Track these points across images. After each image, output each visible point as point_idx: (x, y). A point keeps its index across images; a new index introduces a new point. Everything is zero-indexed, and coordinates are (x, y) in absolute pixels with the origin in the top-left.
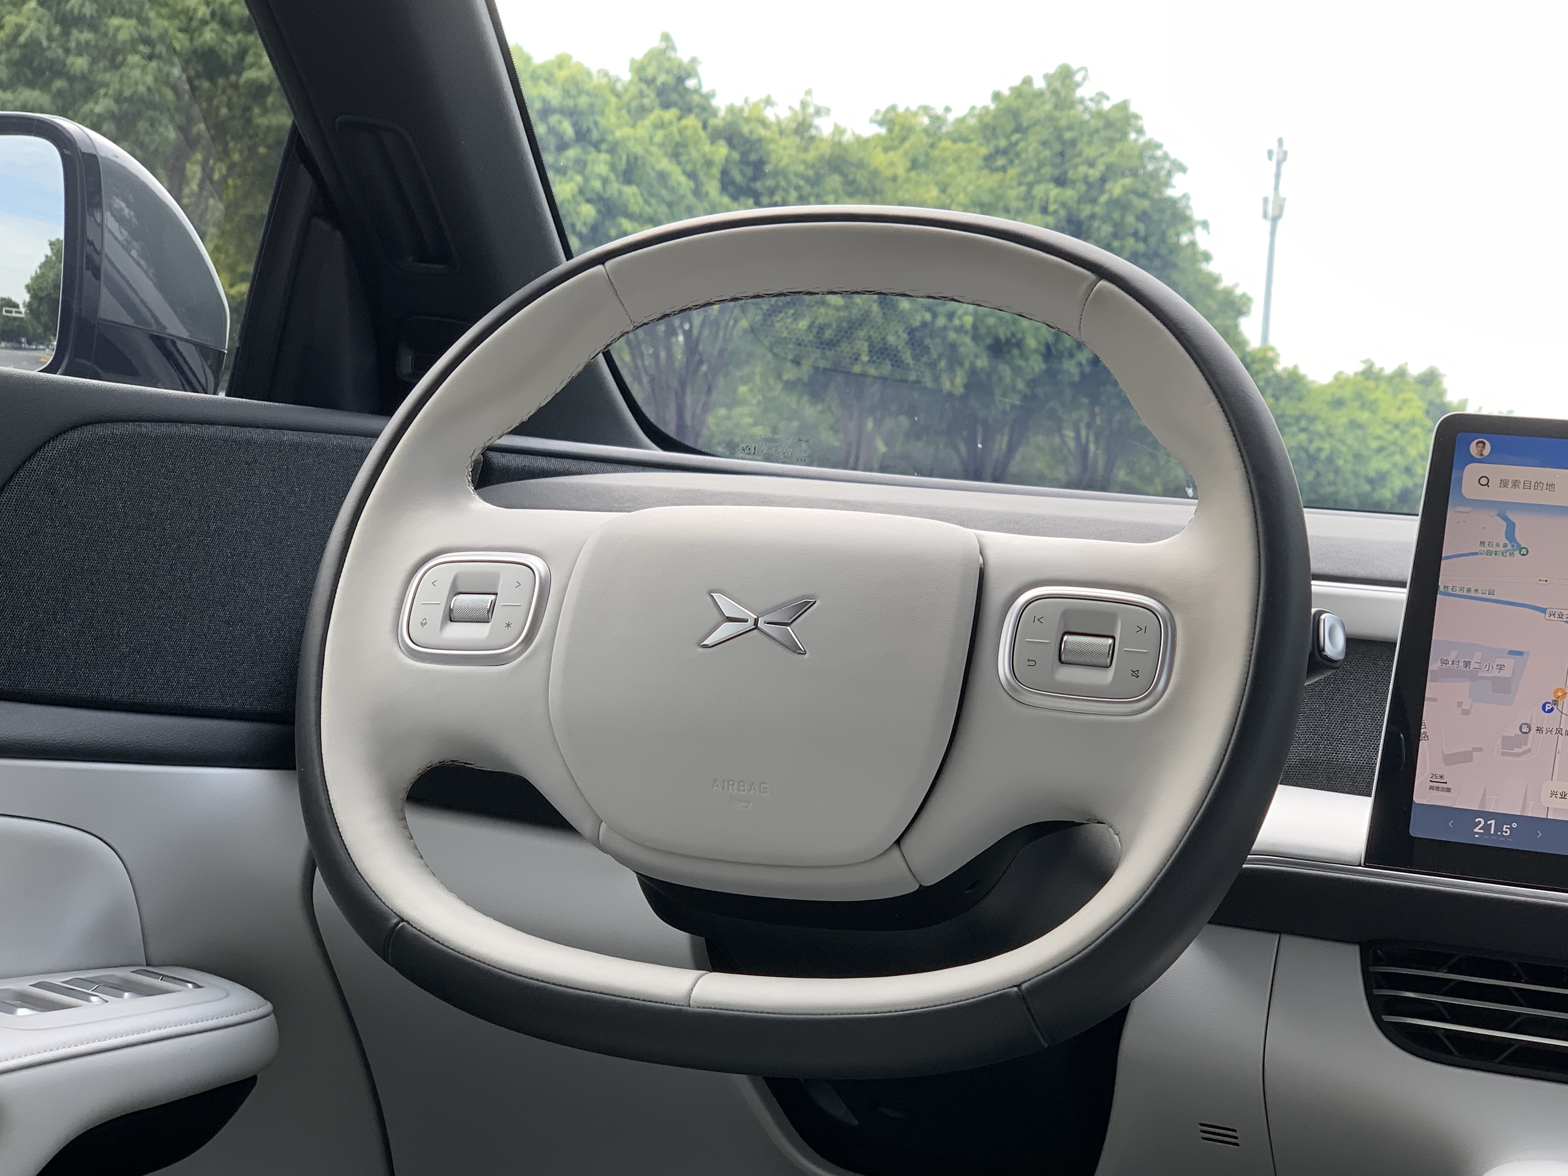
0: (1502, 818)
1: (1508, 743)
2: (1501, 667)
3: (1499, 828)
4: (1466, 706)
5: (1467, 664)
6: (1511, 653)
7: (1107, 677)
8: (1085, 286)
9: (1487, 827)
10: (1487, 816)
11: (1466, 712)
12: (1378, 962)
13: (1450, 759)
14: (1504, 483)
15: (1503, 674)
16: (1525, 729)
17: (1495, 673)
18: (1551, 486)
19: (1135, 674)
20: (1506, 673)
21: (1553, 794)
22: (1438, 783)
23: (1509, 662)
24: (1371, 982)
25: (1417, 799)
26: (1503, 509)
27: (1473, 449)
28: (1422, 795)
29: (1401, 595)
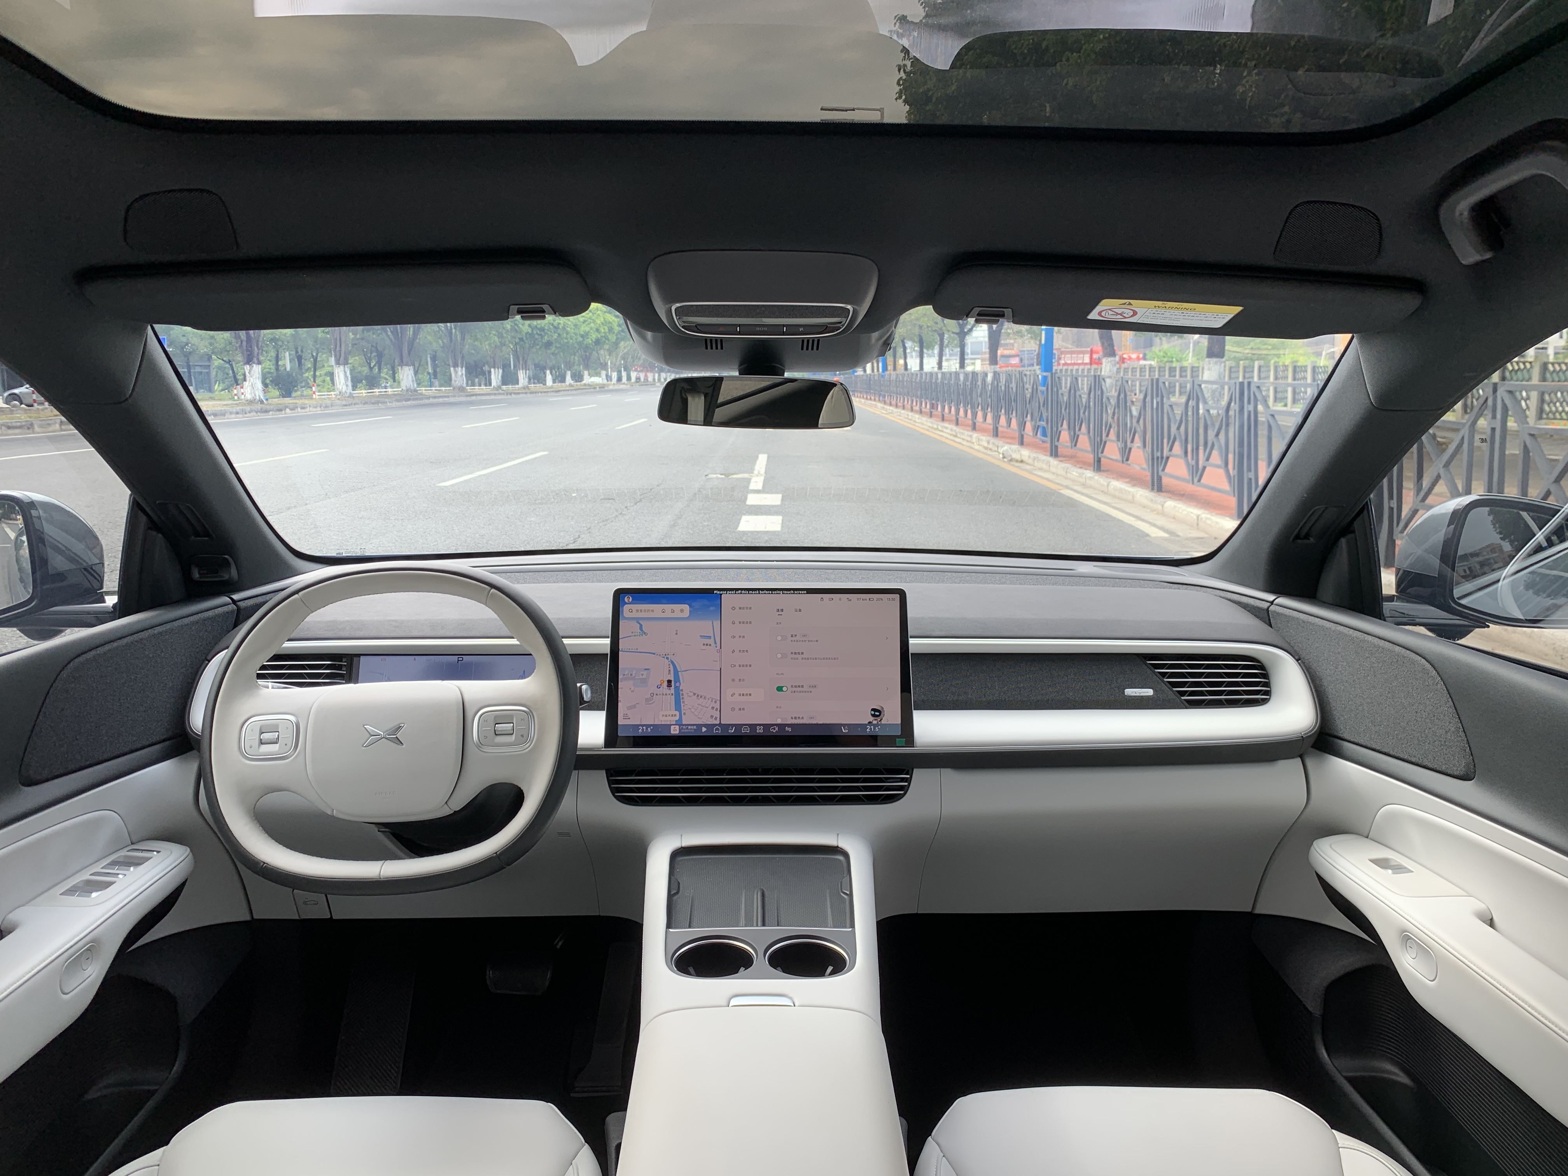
0: (648, 726)
1: (647, 700)
2: (642, 675)
3: (647, 729)
4: (632, 689)
5: (631, 675)
6: (646, 669)
7: (513, 738)
8: (487, 591)
9: (643, 729)
10: (643, 725)
11: (632, 691)
12: (612, 776)
13: (630, 708)
14: (637, 611)
15: (643, 677)
16: (652, 695)
17: (641, 677)
18: (653, 611)
19: (522, 736)
20: (644, 676)
21: (663, 716)
22: (626, 717)
23: (645, 673)
24: (610, 783)
25: (619, 723)
26: (638, 620)
27: (626, 600)
28: (621, 721)
29: (608, 641)
